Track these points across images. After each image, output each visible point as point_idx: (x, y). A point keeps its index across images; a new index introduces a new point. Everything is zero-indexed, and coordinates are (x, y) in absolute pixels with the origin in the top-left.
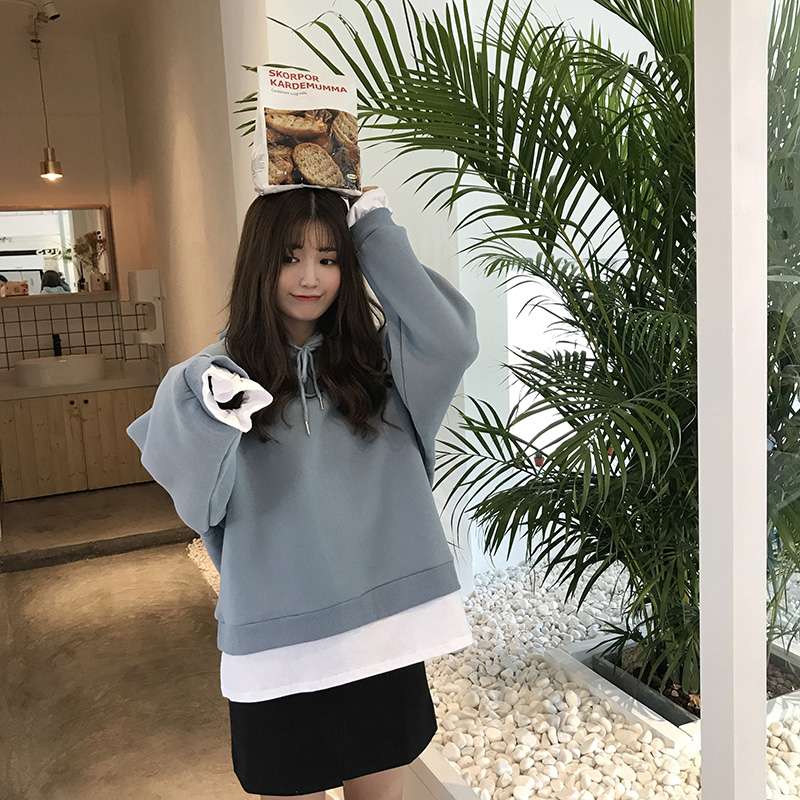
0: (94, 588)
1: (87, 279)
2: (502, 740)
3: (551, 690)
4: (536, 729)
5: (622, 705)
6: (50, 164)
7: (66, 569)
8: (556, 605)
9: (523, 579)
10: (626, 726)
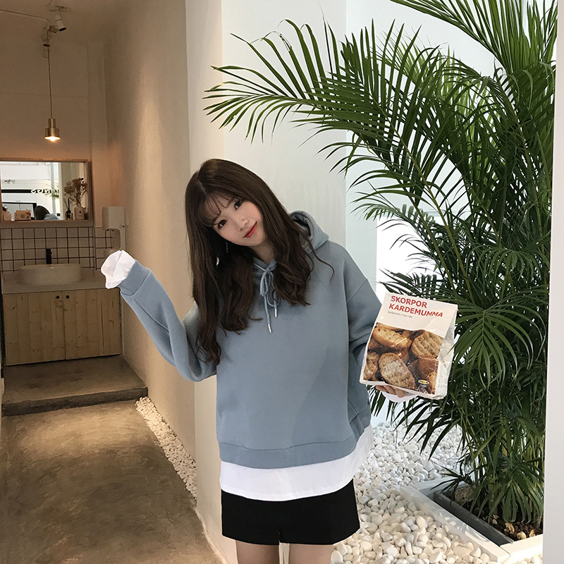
0: (69, 430)
1: (73, 212)
2: (372, 550)
3: (406, 515)
4: (397, 543)
5: (458, 528)
6: (52, 130)
7: (50, 415)
8: (406, 455)
9: (382, 436)
10: (462, 544)
